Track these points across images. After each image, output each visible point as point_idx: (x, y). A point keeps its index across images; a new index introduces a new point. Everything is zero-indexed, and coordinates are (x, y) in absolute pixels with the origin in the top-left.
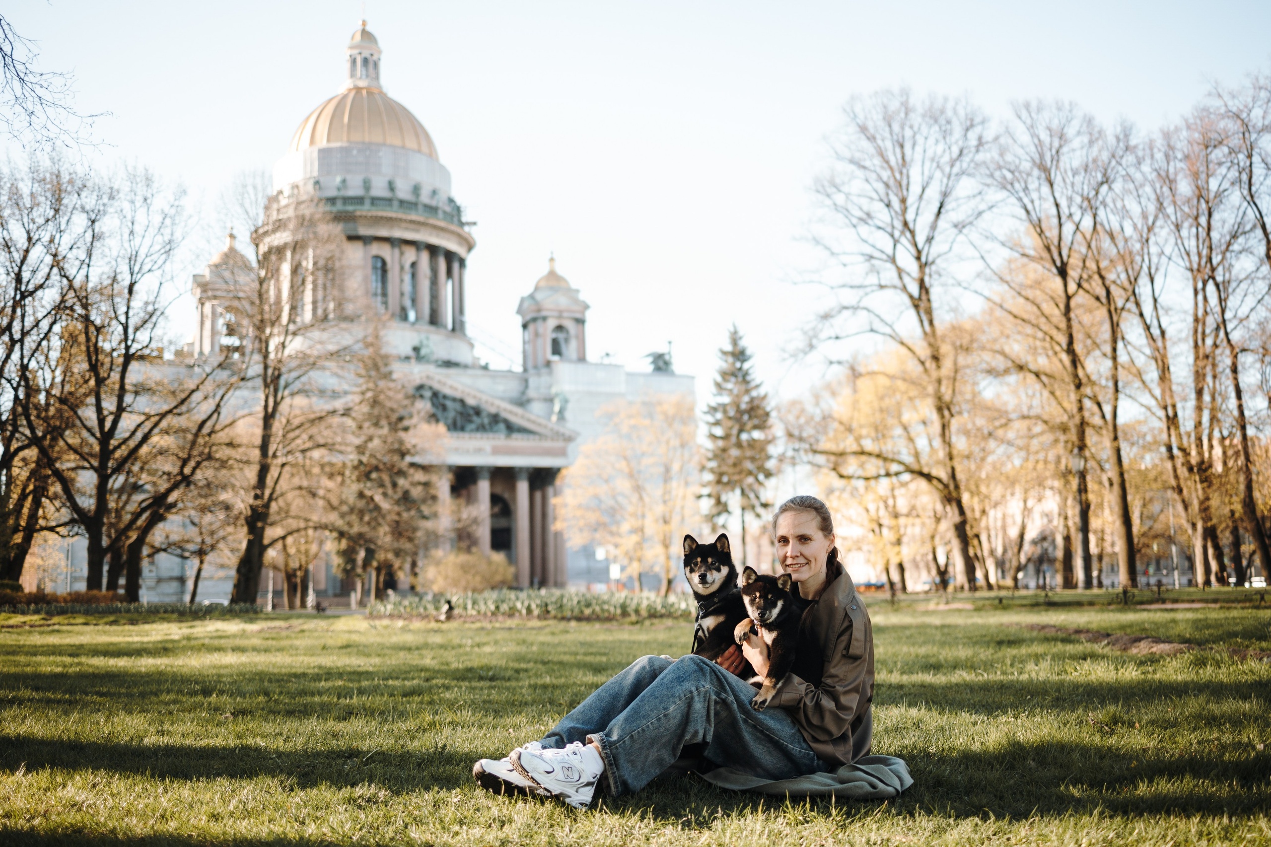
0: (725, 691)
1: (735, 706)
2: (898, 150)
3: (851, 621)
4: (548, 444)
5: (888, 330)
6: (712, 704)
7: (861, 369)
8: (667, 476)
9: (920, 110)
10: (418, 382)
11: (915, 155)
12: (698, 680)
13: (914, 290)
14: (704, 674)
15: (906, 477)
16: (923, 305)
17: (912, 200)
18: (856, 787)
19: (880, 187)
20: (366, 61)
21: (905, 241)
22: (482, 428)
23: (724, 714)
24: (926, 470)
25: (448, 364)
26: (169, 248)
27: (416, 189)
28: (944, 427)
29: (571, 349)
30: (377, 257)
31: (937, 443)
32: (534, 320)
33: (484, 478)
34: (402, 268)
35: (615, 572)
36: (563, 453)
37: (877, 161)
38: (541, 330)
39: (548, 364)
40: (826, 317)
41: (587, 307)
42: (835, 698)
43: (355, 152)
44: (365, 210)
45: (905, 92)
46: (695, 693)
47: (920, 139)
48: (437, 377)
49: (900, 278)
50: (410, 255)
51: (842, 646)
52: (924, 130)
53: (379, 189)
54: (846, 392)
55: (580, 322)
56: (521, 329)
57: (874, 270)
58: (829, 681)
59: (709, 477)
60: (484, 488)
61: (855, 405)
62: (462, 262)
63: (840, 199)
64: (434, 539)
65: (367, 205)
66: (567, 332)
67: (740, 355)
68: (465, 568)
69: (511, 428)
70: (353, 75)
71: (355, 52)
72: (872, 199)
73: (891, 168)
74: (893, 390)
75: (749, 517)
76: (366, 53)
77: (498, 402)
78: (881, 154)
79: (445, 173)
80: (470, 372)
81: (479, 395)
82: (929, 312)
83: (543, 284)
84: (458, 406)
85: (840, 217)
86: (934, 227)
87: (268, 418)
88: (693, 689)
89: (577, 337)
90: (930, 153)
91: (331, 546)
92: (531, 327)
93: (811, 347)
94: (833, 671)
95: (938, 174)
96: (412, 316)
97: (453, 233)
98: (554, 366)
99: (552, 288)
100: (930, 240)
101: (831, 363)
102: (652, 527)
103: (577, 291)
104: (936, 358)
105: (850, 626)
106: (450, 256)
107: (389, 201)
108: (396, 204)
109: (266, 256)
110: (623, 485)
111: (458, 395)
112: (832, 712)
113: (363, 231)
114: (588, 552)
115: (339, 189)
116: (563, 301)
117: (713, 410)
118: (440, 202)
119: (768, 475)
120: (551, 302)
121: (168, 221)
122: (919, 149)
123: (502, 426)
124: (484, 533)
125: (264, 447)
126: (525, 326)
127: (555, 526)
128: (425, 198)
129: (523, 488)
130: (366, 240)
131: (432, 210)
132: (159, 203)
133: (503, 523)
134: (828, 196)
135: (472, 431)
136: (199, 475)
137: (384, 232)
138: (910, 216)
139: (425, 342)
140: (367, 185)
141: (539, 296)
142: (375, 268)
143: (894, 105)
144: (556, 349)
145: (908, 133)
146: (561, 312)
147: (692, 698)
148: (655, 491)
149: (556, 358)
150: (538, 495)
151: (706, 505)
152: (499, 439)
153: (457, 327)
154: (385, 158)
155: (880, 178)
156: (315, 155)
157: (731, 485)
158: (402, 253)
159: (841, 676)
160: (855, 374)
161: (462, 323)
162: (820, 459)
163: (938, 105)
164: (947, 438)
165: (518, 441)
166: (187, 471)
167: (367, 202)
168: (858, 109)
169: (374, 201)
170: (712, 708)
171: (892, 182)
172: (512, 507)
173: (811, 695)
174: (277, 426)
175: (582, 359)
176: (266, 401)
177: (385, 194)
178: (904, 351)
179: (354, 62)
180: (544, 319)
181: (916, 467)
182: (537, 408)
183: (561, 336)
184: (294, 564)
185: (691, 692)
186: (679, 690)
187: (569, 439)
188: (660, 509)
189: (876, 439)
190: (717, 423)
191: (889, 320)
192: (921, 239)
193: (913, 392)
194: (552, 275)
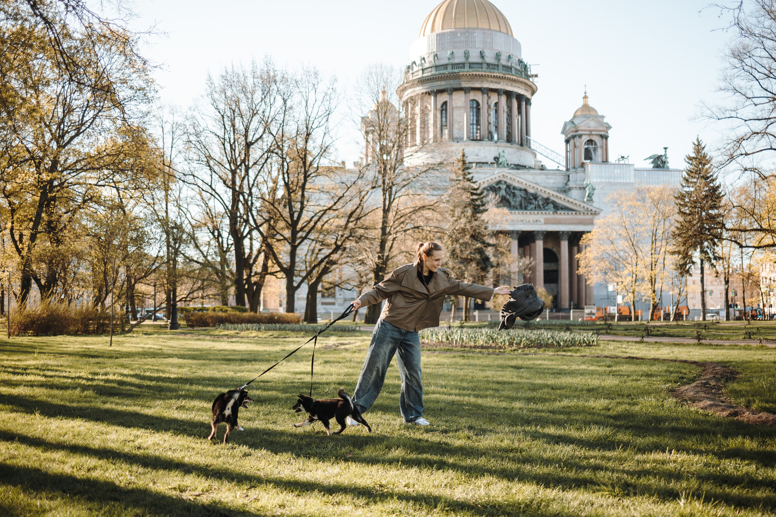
4: (581, 217)
10: (498, 179)
22: (538, 208)
25: (518, 167)
27: (498, 56)
29: (598, 156)
30: (473, 100)
32: (574, 137)
33: (540, 239)
34: (489, 107)
35: (619, 300)
36: (590, 223)
38: (577, 144)
39: (582, 165)
41: (609, 127)
43: (459, 34)
44: (466, 71)
48: (510, 176)
50: (494, 98)
53: (474, 58)
55: (605, 137)
56: (564, 144)
60: (539, 245)
62: (528, 102)
65: (467, 68)
66: (596, 144)
69: (557, 207)
77: (548, 191)
79: (517, 45)
80: (532, 171)
81: (536, 186)
83: (579, 113)
84: (523, 194)
87: (386, 211)
89: (602, 147)
92: (572, 142)
96: (496, 137)
97: (521, 82)
98: (586, 166)
99: (585, 116)
103: (603, 117)
106: (520, 97)
107: (480, 65)
108: (485, 66)
109: (406, 103)
111: (523, 187)
113: (464, 85)
115: (449, 59)
116: (593, 125)
118: (514, 63)
120: (584, 125)
123: (551, 206)
124: (540, 273)
125: (384, 229)
126: (567, 141)
128: (503, 62)
129: (565, 244)
130: (466, 90)
131: (508, 68)
133: (552, 266)
135: (531, 209)
136: (347, 245)
137: (477, 85)
139: (502, 154)
140: (467, 55)
141: (576, 122)
142: (472, 107)
144: (588, 155)
146: (591, 131)
148: (645, 248)
149: (588, 162)
151: (677, 259)
152: (549, 214)
153: (524, 142)
154: (478, 37)
156: (435, 38)
157: (694, 246)
158: (489, 98)
161: (528, 141)
165: (562, 215)
167: (467, 66)
169: (471, 65)
172: (558, 256)
174: (391, 216)
175: (605, 161)
176: (384, 201)
177: (479, 60)
180: (580, 136)
182: (575, 194)
183: (591, 147)
187: (595, 214)
194: (586, 107)
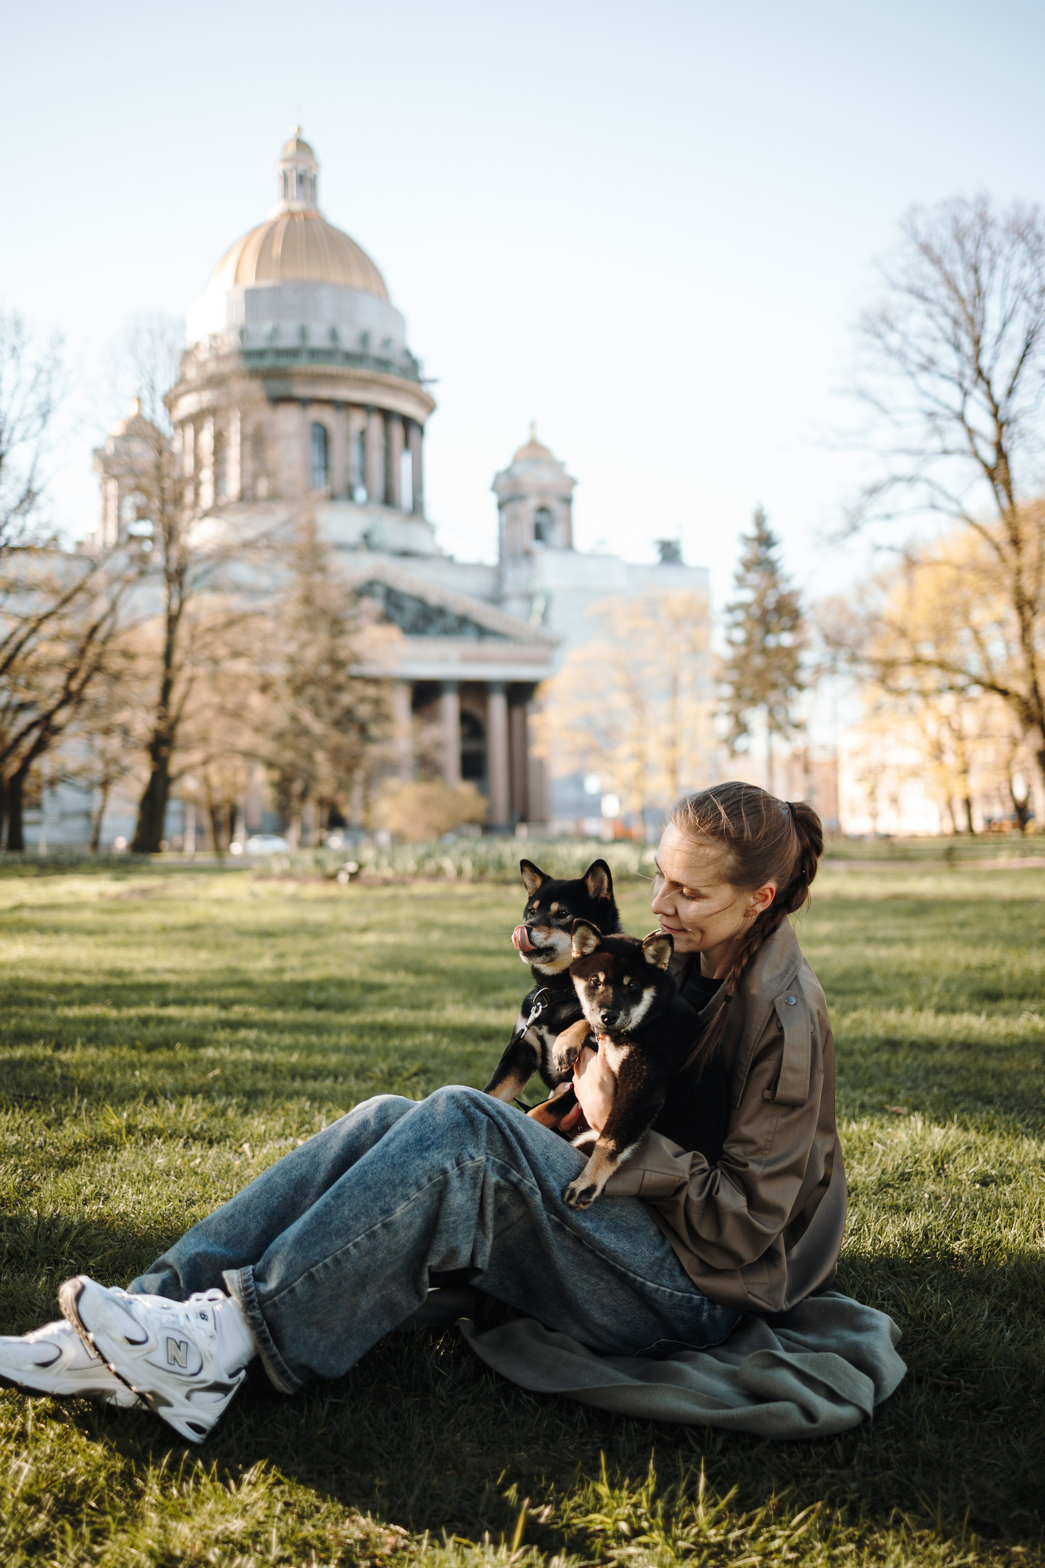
0: (519, 1168)
1: (538, 1198)
2: (971, 278)
3: (781, 1029)
4: (526, 651)
5: (953, 507)
6: (490, 1192)
7: (918, 555)
8: (674, 690)
9: (1001, 222)
10: (367, 577)
11: (994, 283)
12: (462, 1145)
13: (989, 455)
14: (475, 1132)
15: (975, 691)
16: (1000, 475)
17: (987, 340)
18: (771, 1414)
19: (947, 324)
20: (301, 179)
21: (978, 394)
22: (447, 632)
23: (516, 1213)
24: (1001, 683)
25: (405, 554)
26: (45, 413)
27: (364, 339)
28: (1026, 628)
29: (556, 535)
30: (317, 424)
31: (1016, 648)
32: (512, 499)
33: (451, 694)
34: (348, 437)
35: (611, 807)
36: (545, 661)
37: (943, 291)
38: (520, 512)
39: (528, 553)
40: (874, 491)
41: (575, 483)
42: (747, 1188)
43: (289, 293)
44: (302, 365)
45: (983, 201)
46: (453, 1172)
47: (1001, 262)
48: (392, 571)
49: (971, 439)
50: (358, 420)
51: (766, 1078)
52: (1007, 249)
53: (319, 339)
54: (899, 586)
55: (567, 501)
56: (496, 510)
57: (938, 431)
58: (736, 1151)
59: (727, 690)
60: (450, 705)
61: (910, 603)
62: (421, 429)
63: (894, 340)
64: (388, 767)
65: (304, 359)
66: (553, 514)
67: (765, 540)
68: (426, 802)
69: (483, 632)
70: (285, 195)
71: (288, 166)
72: (934, 339)
73: (962, 301)
74: (958, 583)
75: (777, 739)
76: (301, 168)
77: (466, 600)
78: (950, 282)
79: (398, 317)
80: (433, 563)
81: (443, 592)
82: (1007, 484)
83: (522, 456)
84: (417, 606)
85: (894, 364)
86: (1016, 374)
87: (172, 621)
88: (448, 1165)
89: (563, 519)
90: (1013, 279)
91: (261, 775)
92: (509, 508)
93: (854, 529)
94: (746, 1130)
95: (1023, 306)
96: (361, 495)
97: (410, 392)
98: (535, 556)
99: (533, 461)
100: (1010, 392)
101: (878, 548)
102: (655, 752)
103: (563, 464)
104: (1016, 542)
105: (778, 1041)
106: (407, 422)
107: (328, 354)
108: (339, 357)
109: (183, 423)
110: (620, 701)
111: (417, 592)
112: (739, 1218)
113: (301, 390)
114: (577, 781)
115: (269, 340)
116: (545, 476)
117: (730, 609)
118: (394, 354)
119: (800, 687)
120: (532, 477)
121: (43, 377)
122: (999, 274)
123: (472, 630)
124: (451, 759)
125: (167, 657)
126: (501, 506)
127: (537, 751)
128: (375, 349)
129: (498, 705)
130: (305, 402)
131: (384, 364)
132: (32, 354)
133: (473, 746)
134: (879, 336)
135: (434, 635)
136: (90, 692)
137: (324, 392)
138: (985, 361)
139: (377, 528)
140: (303, 333)
141: (519, 470)
142: (315, 437)
143: (968, 217)
144: (539, 534)
145: (985, 253)
146: (544, 489)
147: (445, 1184)
148: (658, 708)
149: (536, 546)
150: (517, 714)
151: (724, 725)
152: (467, 645)
153: (417, 508)
154: (326, 300)
155: (946, 313)
156: (240, 296)
157: (753, 701)
158: (348, 419)
159: (761, 1142)
160: (911, 563)
162: (865, 670)
163: (1026, 216)
164: (1027, 641)
165: (491, 647)
166: (74, 685)
167: (305, 355)
168: (920, 222)
169: (314, 353)
170: (490, 1200)
171: (962, 318)
172: (485, 728)
173: (700, 1178)
174: (183, 630)
175: (569, 546)
176: (170, 600)
177: (327, 344)
178: (974, 534)
179: (286, 178)
180: (525, 498)
181: (986, 678)
182: (515, 608)
183: (544, 519)
184: (218, 797)
185: (444, 1172)
186: (419, 1167)
187: (554, 645)
188: (665, 730)
189: (937, 643)
190: (737, 625)
191: (954, 492)
192: (999, 390)
193: (985, 584)
194: (534, 445)
